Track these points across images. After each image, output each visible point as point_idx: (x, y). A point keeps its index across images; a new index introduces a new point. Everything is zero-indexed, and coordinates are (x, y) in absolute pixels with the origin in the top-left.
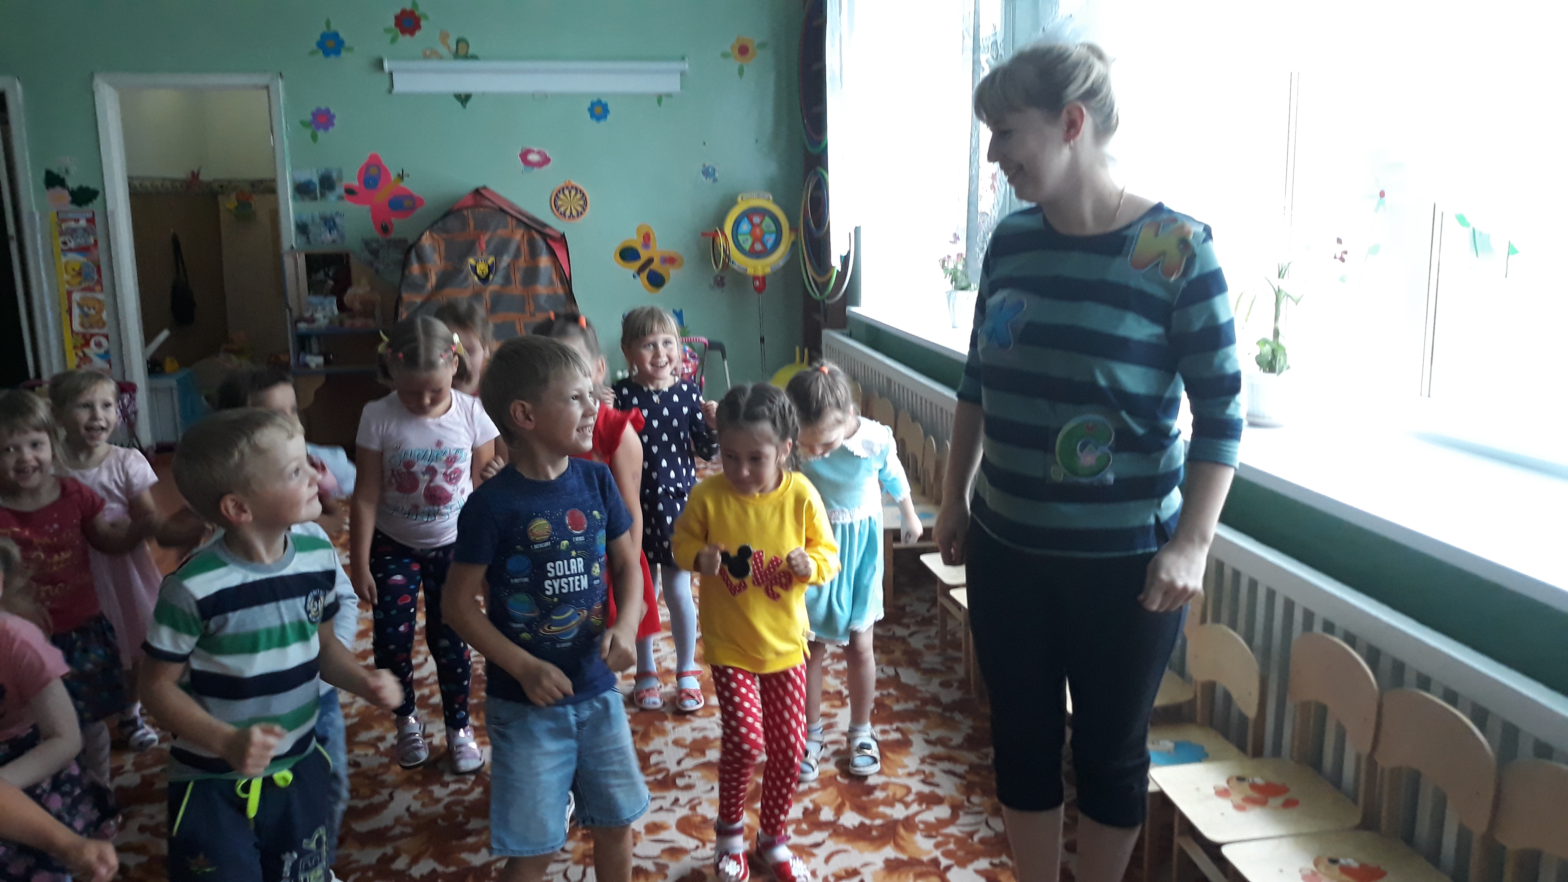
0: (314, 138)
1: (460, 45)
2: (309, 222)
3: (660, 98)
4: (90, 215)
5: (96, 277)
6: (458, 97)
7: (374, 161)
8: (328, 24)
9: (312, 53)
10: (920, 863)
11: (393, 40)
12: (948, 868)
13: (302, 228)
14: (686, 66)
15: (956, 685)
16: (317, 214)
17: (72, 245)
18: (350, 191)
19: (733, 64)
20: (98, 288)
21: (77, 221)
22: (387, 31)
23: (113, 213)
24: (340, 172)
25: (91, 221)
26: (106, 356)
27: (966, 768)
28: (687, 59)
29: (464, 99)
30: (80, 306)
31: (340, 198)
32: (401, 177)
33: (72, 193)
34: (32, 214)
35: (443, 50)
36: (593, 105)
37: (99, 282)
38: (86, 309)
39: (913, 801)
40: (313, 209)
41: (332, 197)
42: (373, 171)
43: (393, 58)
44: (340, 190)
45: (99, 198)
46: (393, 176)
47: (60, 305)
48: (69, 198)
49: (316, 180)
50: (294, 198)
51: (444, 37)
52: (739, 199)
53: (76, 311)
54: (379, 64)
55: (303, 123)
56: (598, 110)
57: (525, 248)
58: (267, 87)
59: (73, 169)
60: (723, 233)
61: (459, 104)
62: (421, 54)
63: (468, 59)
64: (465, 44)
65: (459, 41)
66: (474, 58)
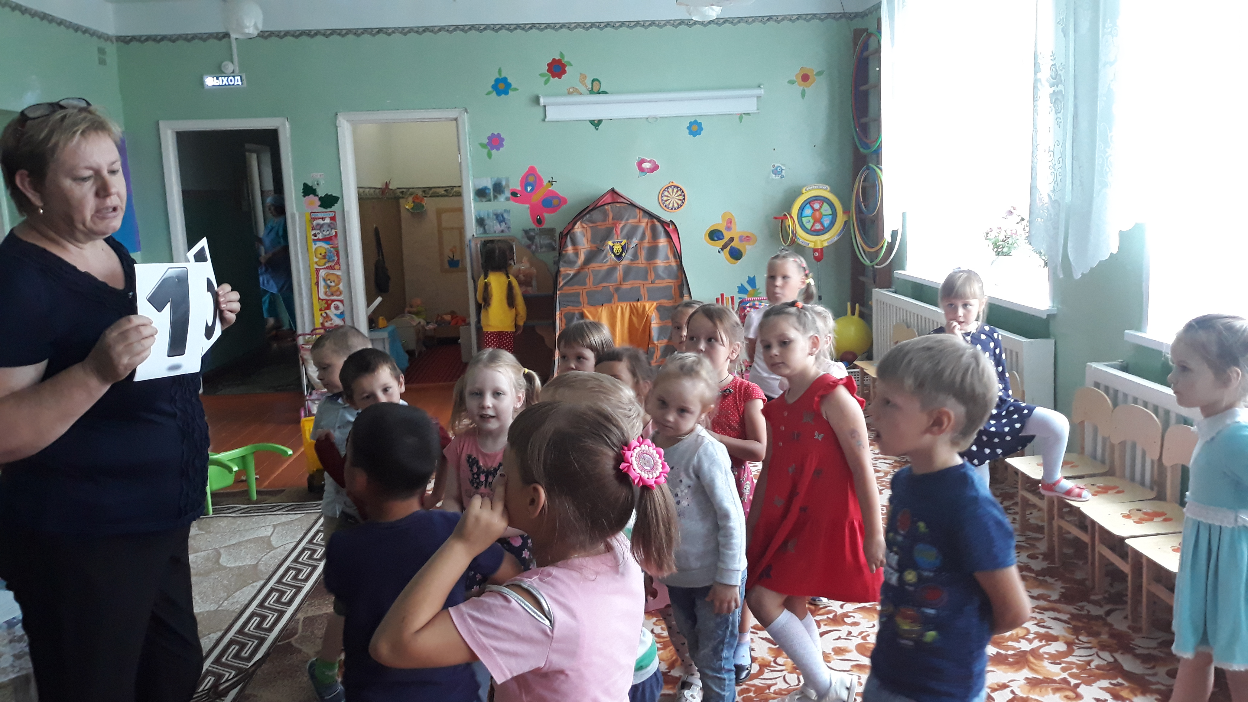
0: (490, 156)
1: (594, 84)
2: (486, 218)
3: (741, 116)
4: (332, 215)
5: (336, 259)
6: (592, 122)
7: (532, 171)
8: (500, 71)
9: (489, 93)
10: (1054, 681)
11: (546, 82)
12: (1077, 686)
13: (481, 222)
14: (761, 92)
15: (1041, 557)
16: (491, 211)
17: (320, 236)
18: (514, 194)
19: (797, 88)
20: (337, 267)
21: (323, 219)
22: (542, 75)
23: (348, 213)
24: (507, 180)
25: (333, 219)
26: (341, 316)
27: (1069, 616)
28: (762, 86)
29: (596, 124)
30: (324, 280)
31: (507, 199)
32: (551, 183)
33: (321, 199)
34: (293, 216)
35: (582, 89)
36: (691, 124)
37: (338, 263)
38: (328, 282)
39: (1034, 638)
40: (489, 208)
41: (502, 198)
42: (531, 179)
43: (546, 95)
44: (508, 194)
45: (339, 202)
46: (545, 182)
47: (311, 279)
48: (319, 203)
49: (490, 186)
50: (475, 200)
51: (583, 77)
52: (804, 191)
53: (322, 283)
54: (536, 100)
55: (481, 145)
56: (695, 128)
57: (648, 233)
58: (456, 119)
59: (322, 182)
60: (791, 217)
61: (593, 127)
62: (566, 92)
63: (599, 93)
64: (598, 83)
65: (593, 81)
66: (605, 93)
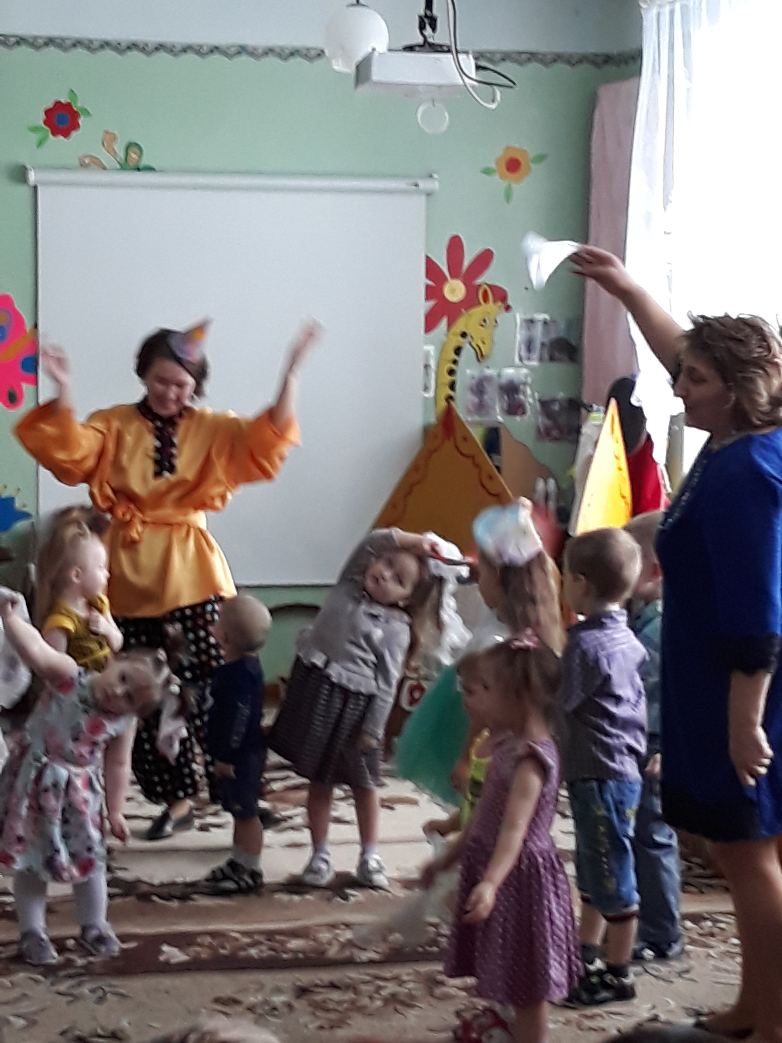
1: (130, 152)
11: (41, 142)
14: (434, 185)
19: (498, 183)
22: (34, 129)
28: (435, 176)
35: (106, 158)
43: (39, 168)
46: (27, 325)
51: (110, 139)
54: (23, 175)
62: (77, 162)
63: (139, 169)
64: (137, 150)
65: (130, 146)
66: (150, 169)
